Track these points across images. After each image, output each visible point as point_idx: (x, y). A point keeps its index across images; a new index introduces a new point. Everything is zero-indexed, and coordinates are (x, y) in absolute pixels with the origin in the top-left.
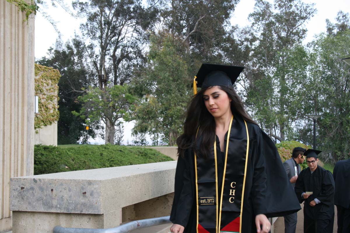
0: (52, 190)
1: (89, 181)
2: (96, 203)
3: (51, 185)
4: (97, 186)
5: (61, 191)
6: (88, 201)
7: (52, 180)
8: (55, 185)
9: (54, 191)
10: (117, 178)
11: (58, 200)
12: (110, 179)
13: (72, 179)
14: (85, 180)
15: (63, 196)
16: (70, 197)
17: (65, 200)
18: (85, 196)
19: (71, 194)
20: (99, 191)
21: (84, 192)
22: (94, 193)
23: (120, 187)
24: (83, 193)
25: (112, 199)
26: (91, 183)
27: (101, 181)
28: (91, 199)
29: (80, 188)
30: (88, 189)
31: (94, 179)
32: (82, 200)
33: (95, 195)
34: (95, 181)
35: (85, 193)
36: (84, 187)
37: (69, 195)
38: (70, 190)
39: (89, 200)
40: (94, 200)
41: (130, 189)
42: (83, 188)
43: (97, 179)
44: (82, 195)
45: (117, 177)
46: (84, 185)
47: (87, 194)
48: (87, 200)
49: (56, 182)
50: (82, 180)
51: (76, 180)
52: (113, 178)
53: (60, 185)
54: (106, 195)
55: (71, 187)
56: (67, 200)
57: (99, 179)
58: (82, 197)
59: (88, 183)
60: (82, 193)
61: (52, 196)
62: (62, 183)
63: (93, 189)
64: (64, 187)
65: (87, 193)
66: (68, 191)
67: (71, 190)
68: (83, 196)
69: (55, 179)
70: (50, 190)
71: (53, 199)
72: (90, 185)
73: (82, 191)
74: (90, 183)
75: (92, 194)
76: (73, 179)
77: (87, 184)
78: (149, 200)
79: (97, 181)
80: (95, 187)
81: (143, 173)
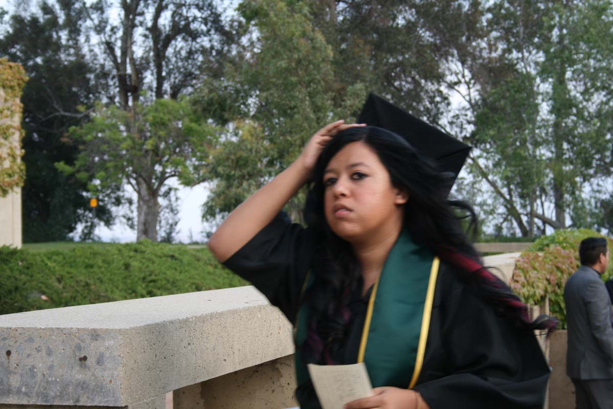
0: (9, 353)
1: (95, 330)
2: (111, 381)
3: (7, 341)
4: (112, 342)
5: (29, 356)
6: (93, 378)
7: (7, 329)
8: (16, 342)
9: (14, 355)
10: (157, 324)
11: (21, 375)
12: (143, 325)
13: (54, 327)
14: (85, 330)
15: (34, 367)
16: (51, 368)
17: (40, 375)
18: (85, 366)
19: (53, 361)
20: (116, 353)
21: (82, 356)
22: (104, 359)
23: (166, 344)
24: (81, 359)
25: (148, 372)
26: (98, 335)
27: (120, 330)
28: (99, 372)
29: (73, 348)
30: (92, 350)
31: (104, 327)
32: (78, 375)
33: (108, 364)
34: (107, 331)
35: (85, 358)
36: (82, 345)
37: (49, 364)
38: (49, 353)
39: (93, 375)
40: (106, 374)
41: (190, 347)
42: (79, 348)
43: (111, 327)
44: (78, 362)
45: (159, 320)
46: (83, 341)
47: (88, 362)
48: (89, 374)
49: (17, 333)
50: (78, 329)
51: (63, 329)
52: (149, 322)
53: (26, 341)
54: (133, 362)
55: (51, 347)
56: (44, 375)
57: (116, 327)
58: (78, 368)
59: (92, 335)
60: (77, 358)
61: (8, 367)
62: (30, 336)
63: (102, 349)
64: (36, 345)
65: (88, 358)
66: (44, 353)
67: (51, 351)
68: (81, 366)
69: (14, 327)
70: (4, 353)
71: (10, 373)
72: (97, 340)
73: (77, 354)
74: (95, 335)
75: (99, 362)
76: (57, 326)
77: (89, 337)
78: (236, 373)
79: (112, 330)
80: (107, 344)
81: (220, 311)
